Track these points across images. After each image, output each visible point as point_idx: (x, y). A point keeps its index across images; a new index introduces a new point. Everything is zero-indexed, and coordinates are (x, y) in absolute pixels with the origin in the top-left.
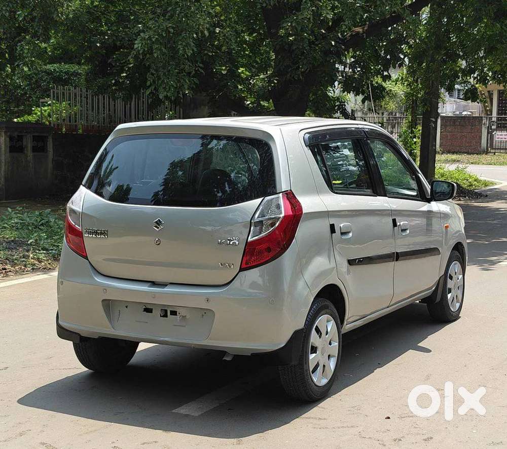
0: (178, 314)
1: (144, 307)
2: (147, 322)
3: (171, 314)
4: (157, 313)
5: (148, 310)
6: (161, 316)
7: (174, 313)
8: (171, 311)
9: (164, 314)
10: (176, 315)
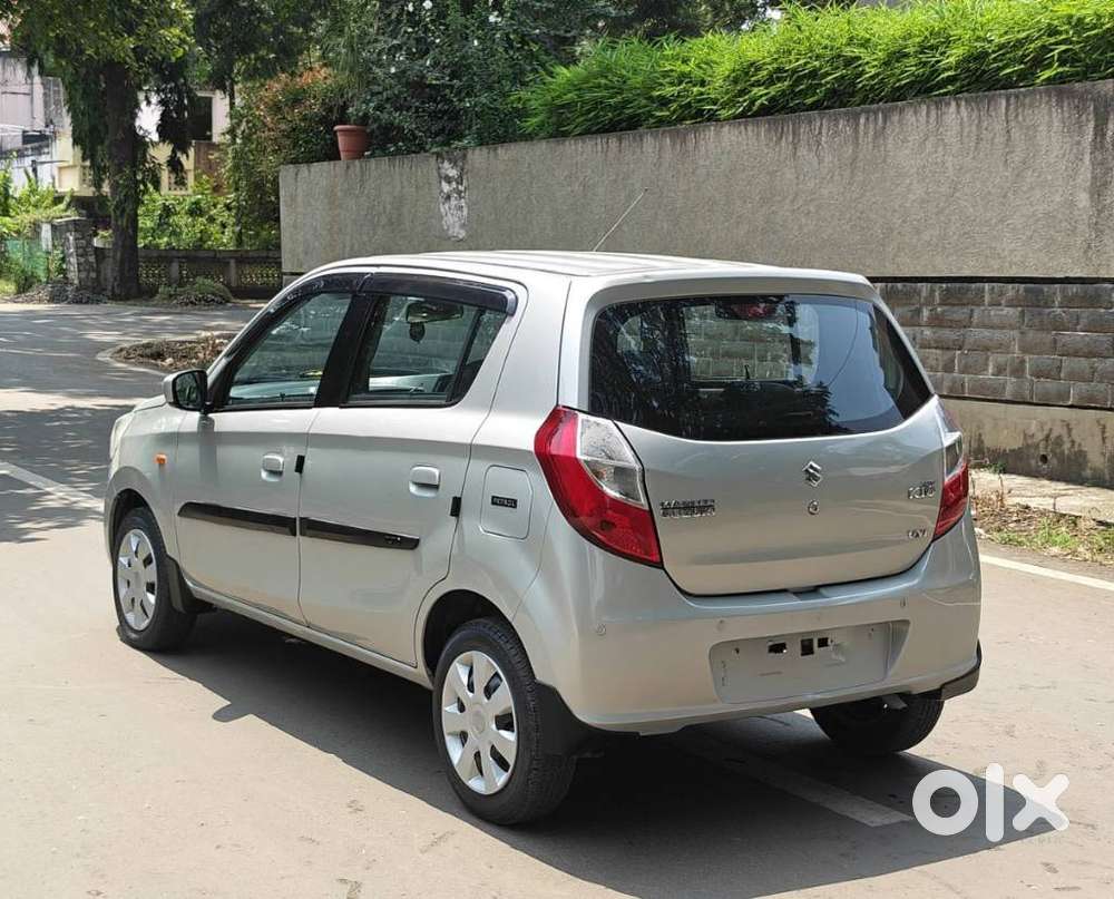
0: (829, 642)
1: (771, 643)
3: (819, 646)
4: (794, 649)
5: (777, 648)
6: (802, 655)
7: (823, 643)
8: (818, 640)
9: (807, 649)
10: (827, 645)
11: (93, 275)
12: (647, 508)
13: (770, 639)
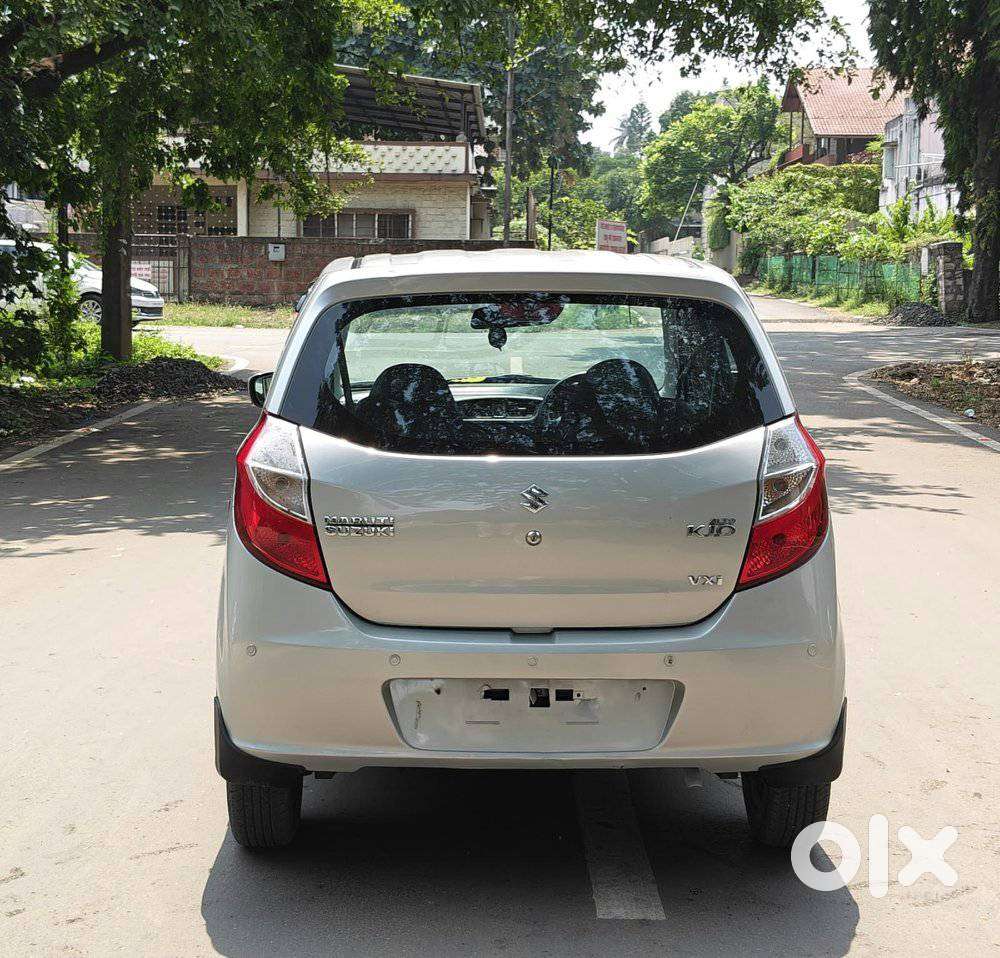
0: (575, 696)
1: (486, 688)
2: (496, 723)
3: (557, 699)
4: (520, 698)
5: (498, 694)
6: (531, 706)
7: (565, 695)
8: (557, 691)
9: (540, 699)
10: (571, 699)
11: (960, 297)
12: (310, 522)
13: (486, 681)
